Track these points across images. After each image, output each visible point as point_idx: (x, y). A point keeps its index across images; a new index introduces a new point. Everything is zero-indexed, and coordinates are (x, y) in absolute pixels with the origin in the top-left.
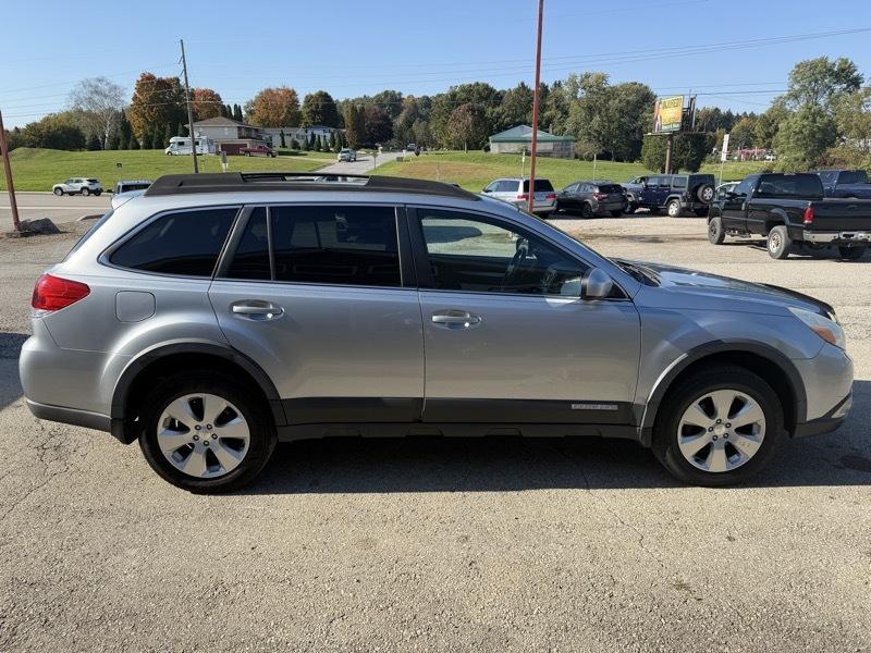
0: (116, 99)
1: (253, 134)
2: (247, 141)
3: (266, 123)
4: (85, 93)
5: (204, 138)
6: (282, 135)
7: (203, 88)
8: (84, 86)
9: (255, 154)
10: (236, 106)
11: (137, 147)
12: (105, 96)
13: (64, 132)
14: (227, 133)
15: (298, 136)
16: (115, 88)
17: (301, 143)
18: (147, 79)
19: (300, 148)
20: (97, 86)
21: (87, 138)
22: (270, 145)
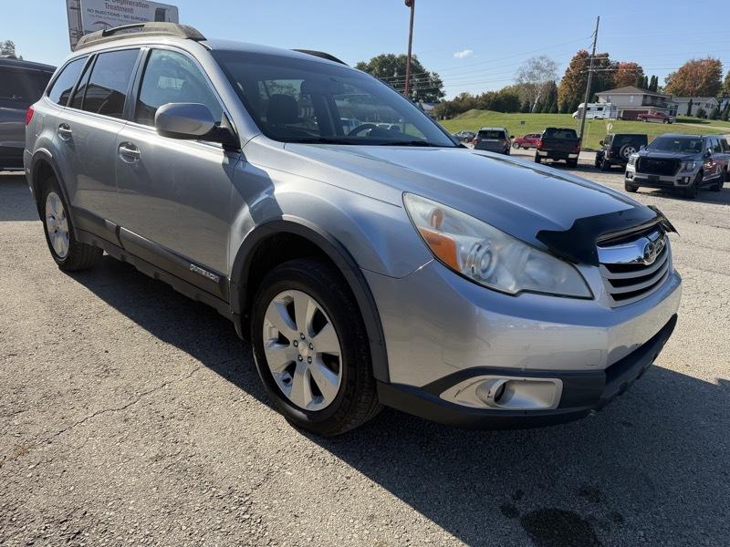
0: (550, 72)
1: (658, 102)
2: (649, 109)
3: (680, 93)
4: (529, 69)
5: (609, 104)
6: (690, 104)
7: (628, 62)
8: (530, 63)
9: (651, 120)
10: (654, 77)
11: (556, 111)
12: (543, 71)
13: (506, 99)
14: (631, 101)
15: (707, 106)
16: (553, 63)
17: (709, 112)
18: (582, 55)
19: (706, 117)
20: (539, 63)
21: (522, 104)
22: (673, 113)
